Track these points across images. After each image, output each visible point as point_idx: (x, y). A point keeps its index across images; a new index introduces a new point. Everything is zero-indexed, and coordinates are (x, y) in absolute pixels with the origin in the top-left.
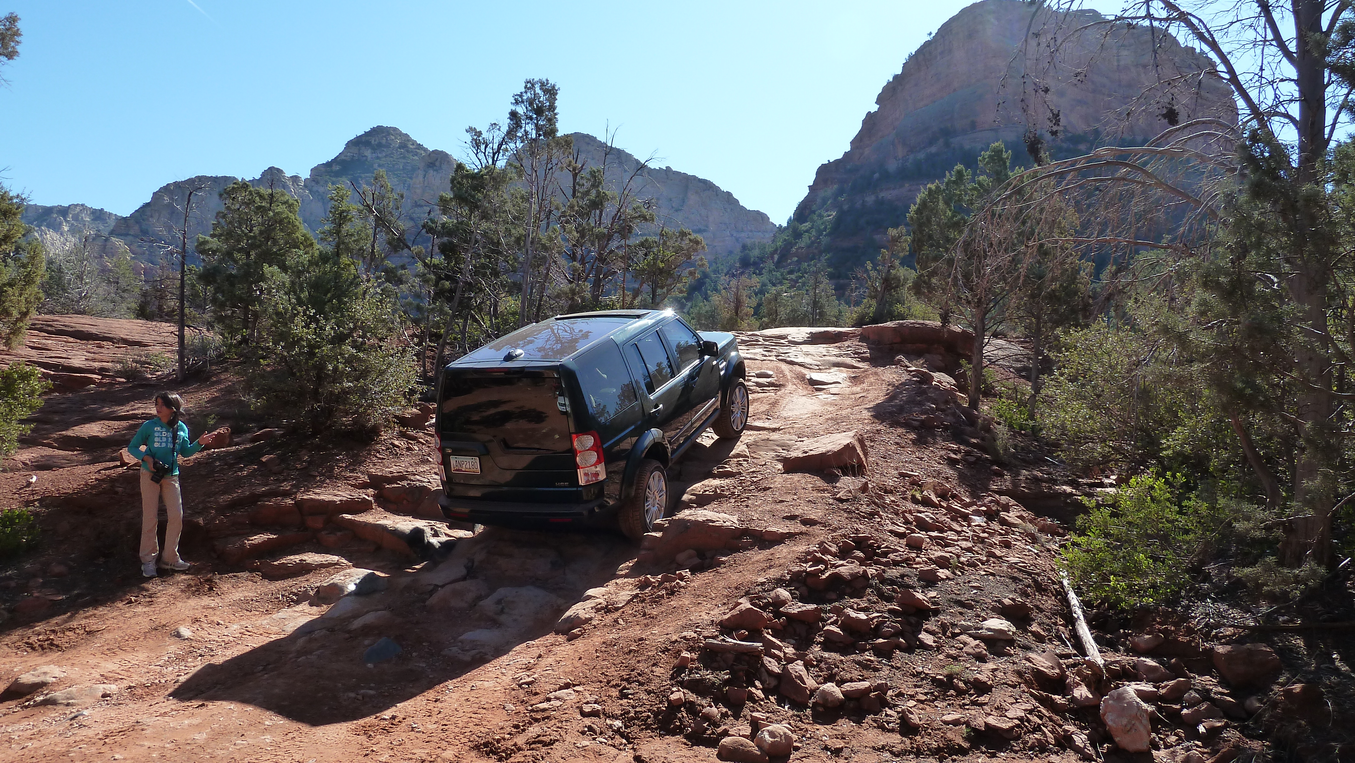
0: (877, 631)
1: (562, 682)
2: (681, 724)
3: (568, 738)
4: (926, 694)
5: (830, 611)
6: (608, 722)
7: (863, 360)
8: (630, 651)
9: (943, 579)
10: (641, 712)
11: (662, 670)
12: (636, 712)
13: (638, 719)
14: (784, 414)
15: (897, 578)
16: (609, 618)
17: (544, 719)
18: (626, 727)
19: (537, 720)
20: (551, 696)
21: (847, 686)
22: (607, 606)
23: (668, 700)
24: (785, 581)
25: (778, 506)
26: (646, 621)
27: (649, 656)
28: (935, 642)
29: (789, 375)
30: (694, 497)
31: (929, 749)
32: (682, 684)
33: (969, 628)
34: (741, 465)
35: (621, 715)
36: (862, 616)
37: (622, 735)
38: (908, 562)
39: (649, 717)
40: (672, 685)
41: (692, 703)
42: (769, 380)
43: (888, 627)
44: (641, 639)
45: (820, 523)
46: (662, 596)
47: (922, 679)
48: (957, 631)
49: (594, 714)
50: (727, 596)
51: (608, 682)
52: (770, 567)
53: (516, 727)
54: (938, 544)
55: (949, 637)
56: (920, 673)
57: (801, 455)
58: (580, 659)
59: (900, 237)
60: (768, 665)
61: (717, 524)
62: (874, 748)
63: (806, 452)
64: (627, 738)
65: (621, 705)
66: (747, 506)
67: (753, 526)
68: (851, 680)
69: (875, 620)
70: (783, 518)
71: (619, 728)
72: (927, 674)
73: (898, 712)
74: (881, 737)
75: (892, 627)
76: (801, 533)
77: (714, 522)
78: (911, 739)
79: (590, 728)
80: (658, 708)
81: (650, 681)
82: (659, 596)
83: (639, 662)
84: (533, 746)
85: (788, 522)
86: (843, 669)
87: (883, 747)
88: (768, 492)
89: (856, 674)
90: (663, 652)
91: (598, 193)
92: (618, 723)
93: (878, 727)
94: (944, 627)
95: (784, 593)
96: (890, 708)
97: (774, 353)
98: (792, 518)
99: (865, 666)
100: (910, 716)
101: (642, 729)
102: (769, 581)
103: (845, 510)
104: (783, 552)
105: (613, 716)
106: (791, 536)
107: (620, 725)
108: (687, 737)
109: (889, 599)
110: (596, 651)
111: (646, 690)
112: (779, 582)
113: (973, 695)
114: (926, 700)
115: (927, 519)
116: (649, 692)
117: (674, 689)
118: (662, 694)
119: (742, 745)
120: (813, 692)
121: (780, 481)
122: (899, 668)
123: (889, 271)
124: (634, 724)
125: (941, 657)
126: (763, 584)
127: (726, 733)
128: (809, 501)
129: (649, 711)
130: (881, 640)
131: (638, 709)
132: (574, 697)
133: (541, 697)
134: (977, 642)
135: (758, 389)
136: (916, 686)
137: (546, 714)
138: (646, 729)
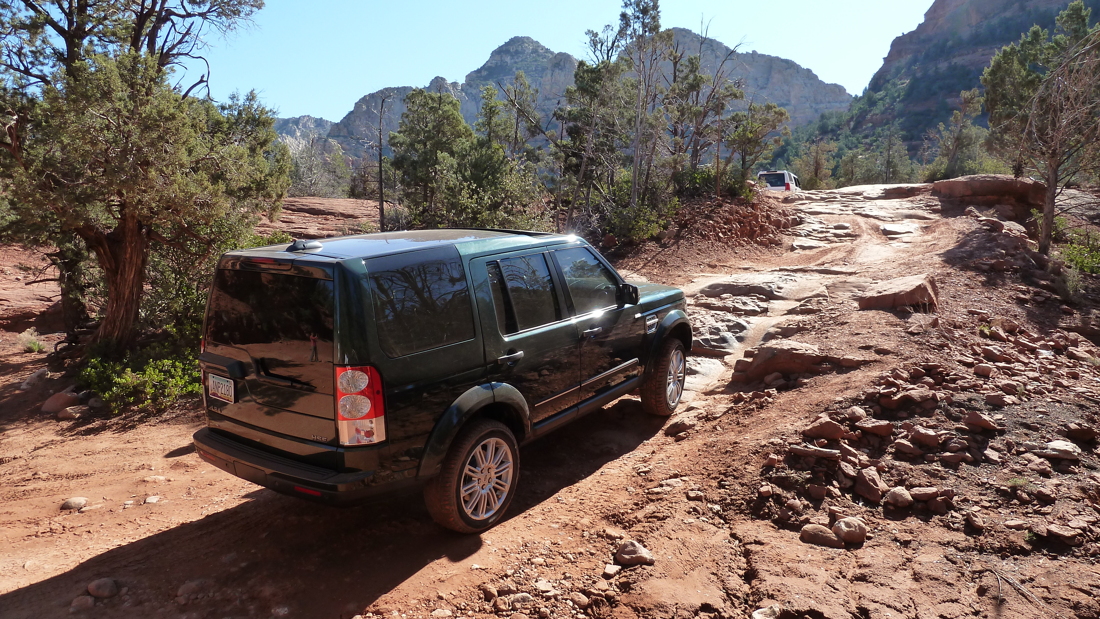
0: (944, 446)
1: (671, 473)
2: (770, 511)
3: (677, 516)
4: (990, 501)
5: (901, 427)
6: (709, 505)
7: (935, 211)
8: (727, 452)
9: (1009, 404)
10: (736, 500)
11: (753, 468)
12: (732, 500)
13: (733, 505)
14: (860, 260)
15: (964, 401)
16: (709, 425)
17: (658, 500)
18: (724, 511)
19: (652, 501)
20: (664, 483)
21: (916, 490)
22: (707, 416)
23: (758, 492)
24: (860, 400)
25: (855, 338)
26: (739, 429)
27: (742, 457)
28: (1000, 457)
29: (864, 226)
30: (779, 330)
31: (992, 548)
32: (770, 480)
33: (1034, 447)
34: (821, 303)
35: (720, 501)
36: (931, 432)
37: (720, 517)
38: (975, 388)
39: (742, 504)
40: (762, 480)
41: (778, 495)
42: (846, 231)
43: (955, 443)
44: (736, 443)
45: (893, 353)
46: (753, 410)
47: (987, 489)
48: (1022, 449)
49: (698, 498)
50: (809, 411)
51: (709, 475)
52: (847, 389)
53: (636, 504)
54: (1005, 373)
55: (1013, 454)
56: (985, 483)
57: (875, 295)
58: (686, 455)
59: (972, 99)
60: (845, 468)
61: (800, 352)
62: (939, 543)
63: (880, 292)
64: (725, 519)
65: (720, 493)
66: (827, 338)
67: (832, 354)
68: (920, 486)
69: (943, 437)
70: (859, 348)
71: (718, 511)
72: (992, 485)
73: (963, 515)
74: (946, 535)
75: (959, 443)
76: (875, 361)
77: (797, 350)
78: (975, 538)
79: (695, 510)
80: (750, 498)
81: (743, 476)
82: (750, 410)
83: (734, 460)
84: (650, 520)
85: (863, 352)
86: (913, 476)
87: (949, 543)
88: (845, 326)
89: (924, 481)
90: (754, 454)
91: (696, 76)
92: (717, 507)
93: (944, 526)
94: (1009, 446)
95: (859, 410)
96: (956, 511)
97: (851, 208)
98: (867, 348)
99: (933, 474)
100: (975, 519)
101: (737, 513)
102: (846, 400)
103: (916, 342)
104: (858, 376)
105: (713, 502)
106: (866, 363)
107: (719, 508)
108: (774, 521)
109: (957, 419)
110: (699, 450)
111: (740, 483)
112: (856, 401)
113: (1036, 505)
114: (989, 507)
115: (995, 351)
116: (742, 485)
117: (764, 483)
118: (754, 487)
119: (821, 532)
120: (884, 493)
121: (856, 316)
122: (965, 478)
123: (961, 130)
124: (730, 509)
125: (1006, 471)
126: (840, 402)
127: (807, 521)
128: (883, 334)
129: (743, 499)
130: (948, 454)
131: (733, 497)
132: (681, 484)
133: (656, 483)
134: (1042, 460)
135: (836, 239)
136: (980, 494)
137: (659, 497)
138: (740, 513)
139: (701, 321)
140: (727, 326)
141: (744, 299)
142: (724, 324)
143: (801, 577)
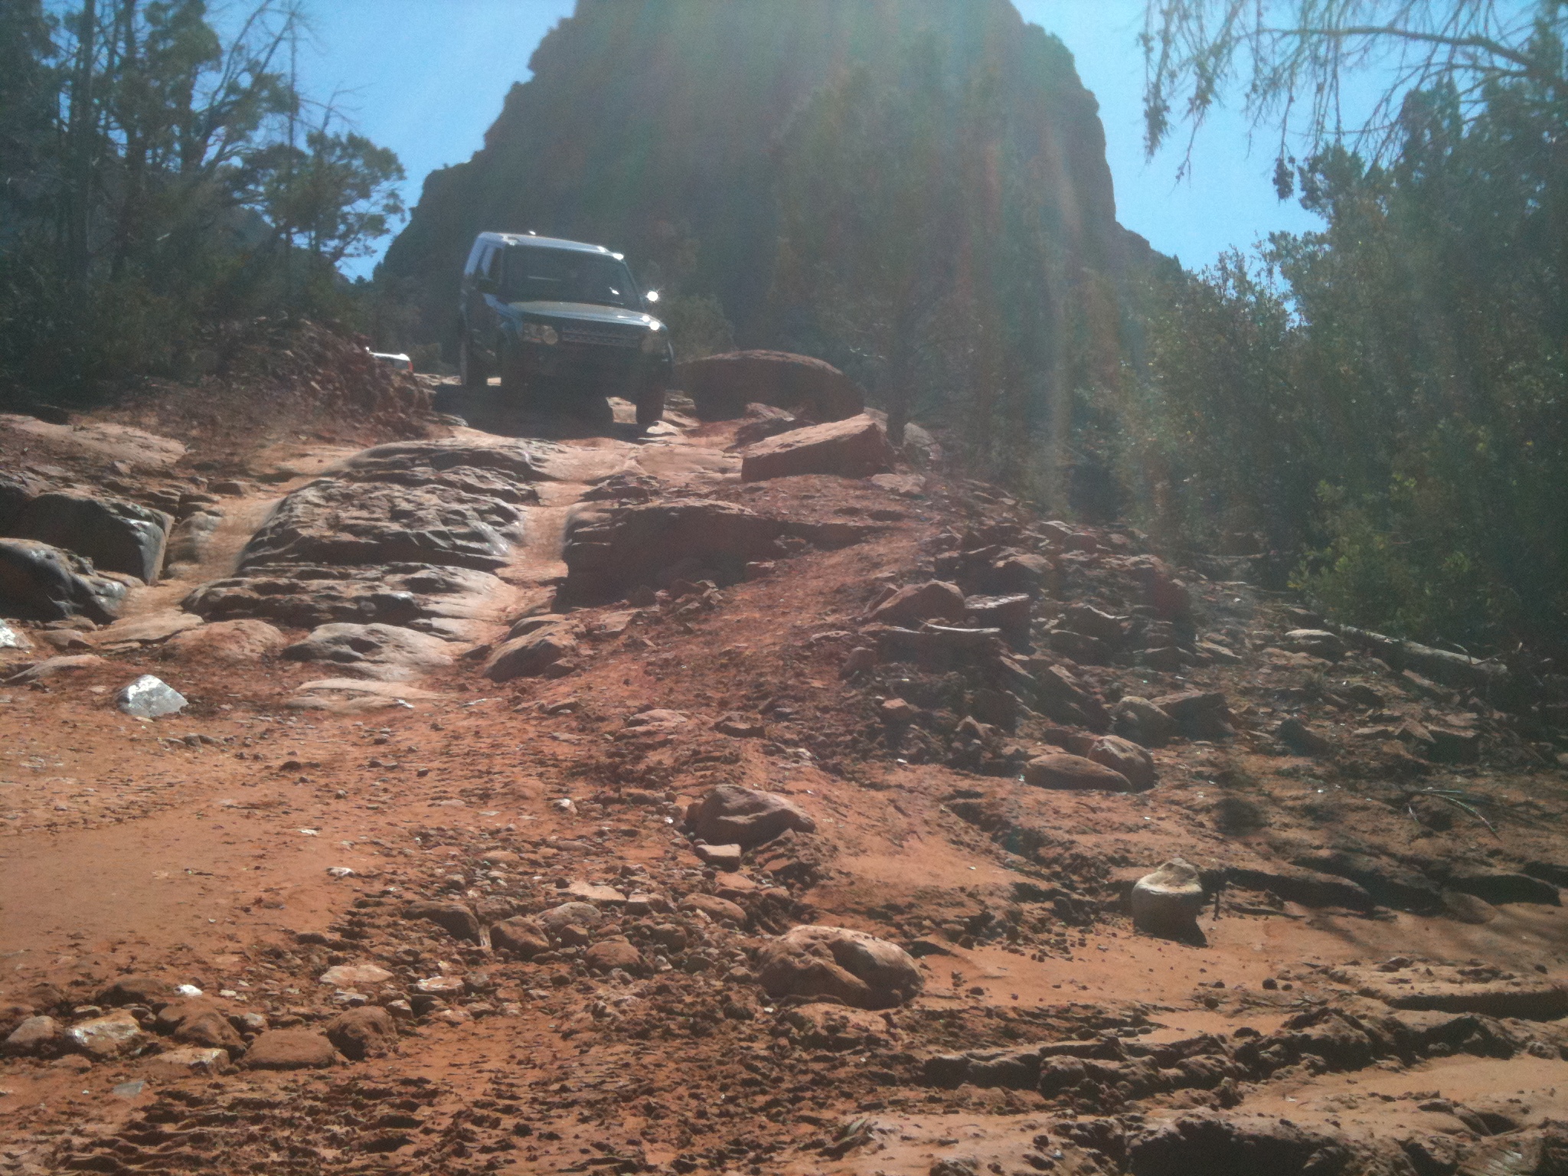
0: (1139, 638)
2: (928, 747)
4: (1288, 712)
8: (724, 666)
10: (836, 736)
11: (823, 681)
12: (827, 735)
13: (838, 745)
18: (822, 758)
21: (1162, 700)
23: (877, 714)
24: (931, 573)
26: (701, 639)
27: (777, 667)
28: (1236, 654)
33: (1271, 637)
39: (855, 741)
41: (927, 717)
48: (1258, 642)
55: (1253, 649)
57: (780, 451)
63: (789, 446)
67: (794, 520)
70: (838, 512)
71: (812, 759)
72: (1266, 690)
73: (1272, 733)
80: (867, 726)
83: (761, 675)
85: (849, 517)
92: (804, 753)
93: (1258, 751)
98: (852, 512)
99: (1155, 680)
101: (857, 759)
107: (810, 755)
108: (952, 765)
111: (817, 708)
113: (1365, 711)
116: (825, 710)
119: (1076, 763)
124: (834, 754)
125: (1264, 670)
127: (1023, 755)
129: (850, 733)
137: (659, 738)
138: (864, 758)
139: (409, 501)
140: (475, 510)
141: (478, 471)
142: (466, 506)
143: (1130, 830)
